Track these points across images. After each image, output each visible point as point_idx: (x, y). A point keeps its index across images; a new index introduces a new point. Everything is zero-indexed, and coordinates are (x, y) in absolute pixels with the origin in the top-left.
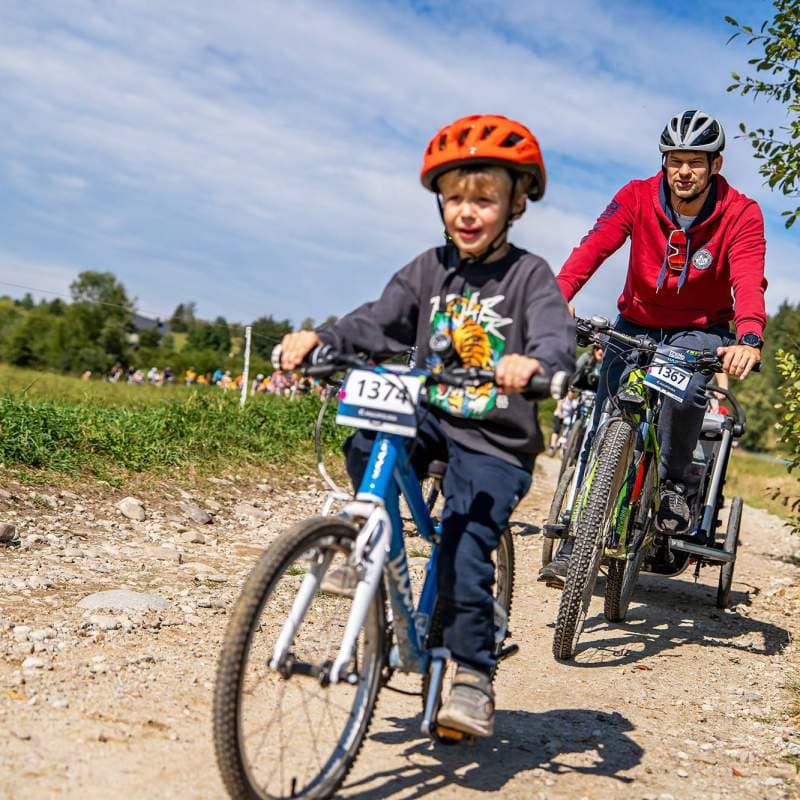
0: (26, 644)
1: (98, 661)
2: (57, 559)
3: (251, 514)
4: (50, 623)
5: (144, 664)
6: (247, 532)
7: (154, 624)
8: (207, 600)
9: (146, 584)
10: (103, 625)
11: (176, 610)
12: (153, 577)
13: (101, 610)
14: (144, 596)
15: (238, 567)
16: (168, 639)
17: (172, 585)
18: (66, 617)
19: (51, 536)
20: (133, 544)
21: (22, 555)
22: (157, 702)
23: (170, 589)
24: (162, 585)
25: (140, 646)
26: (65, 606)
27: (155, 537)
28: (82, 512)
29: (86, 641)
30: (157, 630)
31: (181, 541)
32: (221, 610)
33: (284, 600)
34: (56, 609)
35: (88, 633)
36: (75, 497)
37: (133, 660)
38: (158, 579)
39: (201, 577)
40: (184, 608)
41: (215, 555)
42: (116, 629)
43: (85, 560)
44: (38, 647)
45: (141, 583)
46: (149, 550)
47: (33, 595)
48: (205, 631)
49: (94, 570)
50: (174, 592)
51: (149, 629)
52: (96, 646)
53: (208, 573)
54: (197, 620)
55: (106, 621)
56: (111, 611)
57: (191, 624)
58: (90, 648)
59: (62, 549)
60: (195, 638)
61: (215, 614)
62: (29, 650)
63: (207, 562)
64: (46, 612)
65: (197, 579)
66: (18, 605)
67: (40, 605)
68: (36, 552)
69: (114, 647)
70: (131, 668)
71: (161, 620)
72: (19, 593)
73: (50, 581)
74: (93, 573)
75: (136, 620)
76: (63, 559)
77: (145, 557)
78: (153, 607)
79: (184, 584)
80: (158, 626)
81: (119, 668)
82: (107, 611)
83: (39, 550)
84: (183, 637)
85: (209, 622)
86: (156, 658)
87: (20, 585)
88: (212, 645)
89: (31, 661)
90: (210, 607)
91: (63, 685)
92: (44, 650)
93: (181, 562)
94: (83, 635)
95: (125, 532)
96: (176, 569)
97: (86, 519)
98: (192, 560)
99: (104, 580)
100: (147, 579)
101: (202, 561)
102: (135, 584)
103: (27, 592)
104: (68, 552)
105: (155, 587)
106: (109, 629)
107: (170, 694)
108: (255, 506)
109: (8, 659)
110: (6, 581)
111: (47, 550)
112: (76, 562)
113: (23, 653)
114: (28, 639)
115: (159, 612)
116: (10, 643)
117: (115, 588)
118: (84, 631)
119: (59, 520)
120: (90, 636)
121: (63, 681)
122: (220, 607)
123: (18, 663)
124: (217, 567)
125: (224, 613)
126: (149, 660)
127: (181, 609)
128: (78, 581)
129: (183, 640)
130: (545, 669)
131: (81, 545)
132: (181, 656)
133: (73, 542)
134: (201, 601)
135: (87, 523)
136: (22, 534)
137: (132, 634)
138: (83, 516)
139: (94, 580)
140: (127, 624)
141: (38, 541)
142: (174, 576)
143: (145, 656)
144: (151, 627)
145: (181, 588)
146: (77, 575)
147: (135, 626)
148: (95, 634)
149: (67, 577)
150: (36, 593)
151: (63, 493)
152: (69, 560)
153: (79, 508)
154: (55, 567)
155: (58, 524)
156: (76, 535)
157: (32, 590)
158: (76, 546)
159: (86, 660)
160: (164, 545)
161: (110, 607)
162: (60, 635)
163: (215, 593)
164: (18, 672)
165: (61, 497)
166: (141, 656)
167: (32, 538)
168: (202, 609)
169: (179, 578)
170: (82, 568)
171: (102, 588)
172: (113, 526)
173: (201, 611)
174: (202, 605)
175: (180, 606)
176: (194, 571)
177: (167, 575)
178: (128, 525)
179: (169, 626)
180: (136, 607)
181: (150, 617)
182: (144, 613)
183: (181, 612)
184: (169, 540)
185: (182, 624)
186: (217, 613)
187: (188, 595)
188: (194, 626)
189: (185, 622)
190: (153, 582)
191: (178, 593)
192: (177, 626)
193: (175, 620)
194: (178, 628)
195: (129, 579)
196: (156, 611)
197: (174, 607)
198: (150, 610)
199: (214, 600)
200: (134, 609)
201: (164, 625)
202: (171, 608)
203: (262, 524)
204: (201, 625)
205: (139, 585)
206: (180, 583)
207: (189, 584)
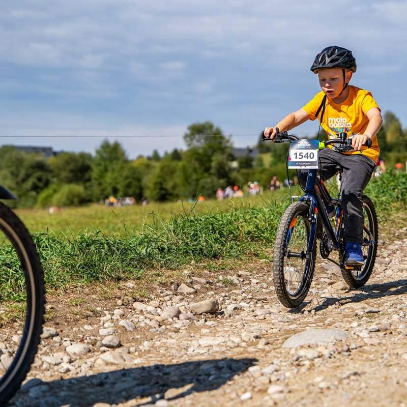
0: (263, 378)
1: (320, 381)
2: (253, 318)
4: (270, 362)
5: (353, 377)
6: (377, 276)
7: (345, 348)
8: (374, 326)
9: (322, 324)
10: (310, 356)
11: (356, 337)
13: (302, 347)
16: (360, 358)
17: (342, 322)
18: (279, 355)
19: (242, 304)
21: (228, 320)
22: (376, 402)
23: (343, 325)
24: (334, 323)
25: (343, 366)
26: (274, 349)
28: (257, 283)
29: (303, 370)
30: (349, 353)
31: (333, 290)
32: (388, 332)
34: (268, 352)
35: (302, 363)
36: (249, 274)
37: (344, 376)
38: (329, 319)
39: (361, 313)
40: (361, 335)
42: (319, 357)
43: (272, 315)
44: (273, 378)
45: (319, 324)
47: (249, 346)
48: (384, 348)
49: (282, 322)
50: (347, 325)
51: (343, 353)
52: (311, 371)
53: (363, 308)
54: (375, 341)
55: (310, 354)
56: (309, 346)
57: (372, 345)
58: (307, 373)
59: (253, 311)
60: (379, 354)
62: (267, 381)
64: (263, 355)
65: (356, 315)
66: (241, 353)
67: (257, 351)
68: (237, 316)
69: (325, 369)
70: (345, 382)
71: (347, 345)
72: (238, 346)
73: (255, 334)
74: (282, 323)
75: (331, 348)
76: (256, 318)
78: (338, 338)
79: (350, 319)
80: (349, 350)
81: (336, 383)
82: (307, 346)
83: (238, 315)
84: (370, 354)
85: (384, 341)
86: (359, 372)
87: (237, 340)
88: (394, 357)
89: (273, 389)
90: (379, 331)
91: (304, 401)
92: (278, 380)
93: (340, 305)
94: (298, 365)
97: (262, 287)
99: (291, 326)
100: (322, 320)
102: (314, 325)
103: (244, 344)
104: (259, 312)
105: (329, 325)
106: (315, 358)
107: (383, 396)
109: (256, 390)
110: (227, 339)
111: (243, 314)
112: (267, 319)
113: (264, 384)
114: (262, 375)
115: (344, 341)
116: (252, 379)
117: (303, 330)
118: (298, 363)
119: (243, 292)
120: (303, 365)
121: (302, 398)
122: (386, 330)
123: (264, 391)
125: (391, 333)
126: (355, 374)
127: (358, 336)
128: (274, 330)
129: (372, 357)
131: (266, 306)
132: (377, 367)
133: (259, 305)
134: (370, 328)
135: (264, 290)
136: (223, 306)
137: (333, 359)
138: (259, 286)
139: (285, 327)
140: (326, 353)
141: (235, 309)
143: (352, 372)
144: (344, 351)
145: (350, 322)
146: (273, 327)
147: (332, 353)
148: (307, 363)
149: (266, 329)
150: (251, 344)
151: (240, 273)
152: (262, 317)
153: (254, 281)
154: (254, 324)
155: (244, 295)
156: (259, 300)
157: (246, 342)
158: (262, 307)
159: (310, 382)
161: (307, 343)
162: (282, 368)
163: (375, 321)
164: (267, 398)
165: (239, 276)
166: (348, 373)
167: (231, 307)
169: (345, 316)
170: (273, 321)
171: (295, 332)
173: (374, 334)
174: (372, 330)
175: (356, 333)
176: (352, 309)
177: (335, 316)
178: (292, 286)
179: (356, 349)
180: (326, 340)
181: (339, 345)
182: (334, 343)
183: (359, 338)
184: (324, 291)
185: (365, 346)
186: (386, 334)
187: (359, 326)
188: (375, 346)
189: (366, 344)
190: (327, 322)
191: (349, 326)
192: (362, 348)
193: (359, 345)
194: (364, 349)
195: (309, 323)
196: (341, 341)
197: (353, 335)
198: (336, 340)
199: (380, 326)
200: (324, 342)
201: (353, 349)
202: (351, 336)
203: (386, 268)
204: (379, 344)
205: (318, 326)
206: (346, 319)
207: (353, 318)
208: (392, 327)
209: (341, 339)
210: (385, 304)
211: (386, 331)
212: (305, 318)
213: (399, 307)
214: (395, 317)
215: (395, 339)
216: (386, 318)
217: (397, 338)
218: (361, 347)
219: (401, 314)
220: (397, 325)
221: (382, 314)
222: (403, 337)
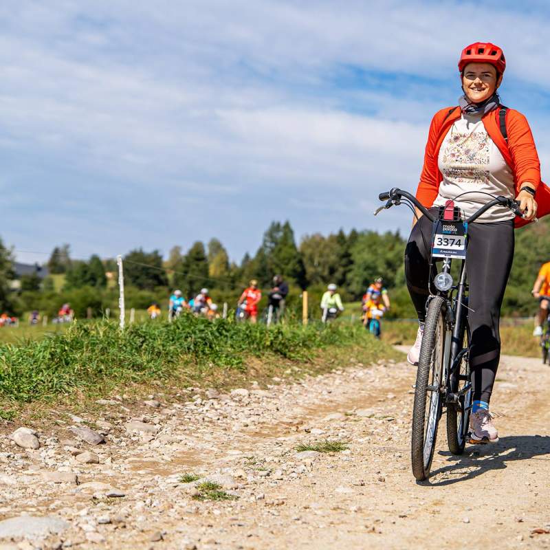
3: (141, 429)
6: (139, 448)
8: (106, 517)
9: (45, 508)
11: (77, 529)
12: (52, 501)
13: (2, 539)
14: (45, 520)
15: (133, 481)
17: (71, 507)
20: (29, 472)
23: (69, 511)
24: (61, 507)
27: (51, 462)
31: (76, 463)
32: (122, 524)
33: (181, 507)
38: (57, 502)
39: (99, 495)
40: (85, 527)
41: (110, 473)
45: (40, 508)
46: (45, 476)
50: (74, 512)
53: (105, 490)
54: (99, 537)
56: (12, 540)
57: (93, 542)
61: (115, 529)
63: (103, 480)
65: (95, 498)
71: (62, 541)
75: (39, 544)
77: (42, 483)
78: (54, 530)
79: (83, 504)
82: (9, 540)
85: (111, 538)
90: (110, 522)
93: (78, 483)
95: (21, 461)
96: (74, 491)
98: (90, 480)
99: (4, 510)
100: (47, 503)
101: (100, 480)
102: (34, 510)
105: (54, 510)
108: (145, 422)
115: (59, 534)
117: (16, 516)
122: (120, 522)
124: (114, 484)
125: (125, 527)
127: (81, 528)
130: (445, 544)
134: (100, 519)
142: (73, 498)
145: (80, 508)
160: (60, 469)
161: (11, 535)
163: (113, 508)
168: (102, 526)
169: (78, 499)
171: (2, 518)
172: (9, 457)
174: (102, 522)
175: (80, 525)
176: (91, 490)
177: (65, 498)
178: (24, 454)
179: (71, 546)
180: (36, 532)
181: (51, 540)
182: (45, 537)
183: (81, 531)
184: (64, 463)
185: (84, 543)
186: (117, 528)
187: (88, 514)
188: (96, 543)
189: (86, 541)
190: (52, 506)
191: (77, 514)
192: (78, 546)
193: (76, 540)
194: (80, 548)
195: (28, 506)
196: (57, 534)
197: (74, 527)
198: (51, 533)
199: (114, 516)
200: (34, 534)
201: (66, 547)
202: (72, 529)
203: (153, 437)
204: (102, 541)
205: (38, 510)
206: (79, 503)
207: (88, 503)
208: (130, 519)
209: (56, 532)
210: (136, 486)
211: (120, 524)
212: (26, 498)
213: (150, 491)
214: (140, 505)
215: (125, 535)
216: (129, 505)
217: (129, 535)
218: (77, 544)
219: (148, 502)
220: (137, 516)
221: (126, 500)
222: (137, 533)
